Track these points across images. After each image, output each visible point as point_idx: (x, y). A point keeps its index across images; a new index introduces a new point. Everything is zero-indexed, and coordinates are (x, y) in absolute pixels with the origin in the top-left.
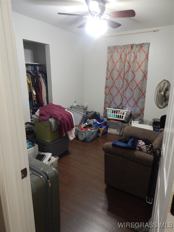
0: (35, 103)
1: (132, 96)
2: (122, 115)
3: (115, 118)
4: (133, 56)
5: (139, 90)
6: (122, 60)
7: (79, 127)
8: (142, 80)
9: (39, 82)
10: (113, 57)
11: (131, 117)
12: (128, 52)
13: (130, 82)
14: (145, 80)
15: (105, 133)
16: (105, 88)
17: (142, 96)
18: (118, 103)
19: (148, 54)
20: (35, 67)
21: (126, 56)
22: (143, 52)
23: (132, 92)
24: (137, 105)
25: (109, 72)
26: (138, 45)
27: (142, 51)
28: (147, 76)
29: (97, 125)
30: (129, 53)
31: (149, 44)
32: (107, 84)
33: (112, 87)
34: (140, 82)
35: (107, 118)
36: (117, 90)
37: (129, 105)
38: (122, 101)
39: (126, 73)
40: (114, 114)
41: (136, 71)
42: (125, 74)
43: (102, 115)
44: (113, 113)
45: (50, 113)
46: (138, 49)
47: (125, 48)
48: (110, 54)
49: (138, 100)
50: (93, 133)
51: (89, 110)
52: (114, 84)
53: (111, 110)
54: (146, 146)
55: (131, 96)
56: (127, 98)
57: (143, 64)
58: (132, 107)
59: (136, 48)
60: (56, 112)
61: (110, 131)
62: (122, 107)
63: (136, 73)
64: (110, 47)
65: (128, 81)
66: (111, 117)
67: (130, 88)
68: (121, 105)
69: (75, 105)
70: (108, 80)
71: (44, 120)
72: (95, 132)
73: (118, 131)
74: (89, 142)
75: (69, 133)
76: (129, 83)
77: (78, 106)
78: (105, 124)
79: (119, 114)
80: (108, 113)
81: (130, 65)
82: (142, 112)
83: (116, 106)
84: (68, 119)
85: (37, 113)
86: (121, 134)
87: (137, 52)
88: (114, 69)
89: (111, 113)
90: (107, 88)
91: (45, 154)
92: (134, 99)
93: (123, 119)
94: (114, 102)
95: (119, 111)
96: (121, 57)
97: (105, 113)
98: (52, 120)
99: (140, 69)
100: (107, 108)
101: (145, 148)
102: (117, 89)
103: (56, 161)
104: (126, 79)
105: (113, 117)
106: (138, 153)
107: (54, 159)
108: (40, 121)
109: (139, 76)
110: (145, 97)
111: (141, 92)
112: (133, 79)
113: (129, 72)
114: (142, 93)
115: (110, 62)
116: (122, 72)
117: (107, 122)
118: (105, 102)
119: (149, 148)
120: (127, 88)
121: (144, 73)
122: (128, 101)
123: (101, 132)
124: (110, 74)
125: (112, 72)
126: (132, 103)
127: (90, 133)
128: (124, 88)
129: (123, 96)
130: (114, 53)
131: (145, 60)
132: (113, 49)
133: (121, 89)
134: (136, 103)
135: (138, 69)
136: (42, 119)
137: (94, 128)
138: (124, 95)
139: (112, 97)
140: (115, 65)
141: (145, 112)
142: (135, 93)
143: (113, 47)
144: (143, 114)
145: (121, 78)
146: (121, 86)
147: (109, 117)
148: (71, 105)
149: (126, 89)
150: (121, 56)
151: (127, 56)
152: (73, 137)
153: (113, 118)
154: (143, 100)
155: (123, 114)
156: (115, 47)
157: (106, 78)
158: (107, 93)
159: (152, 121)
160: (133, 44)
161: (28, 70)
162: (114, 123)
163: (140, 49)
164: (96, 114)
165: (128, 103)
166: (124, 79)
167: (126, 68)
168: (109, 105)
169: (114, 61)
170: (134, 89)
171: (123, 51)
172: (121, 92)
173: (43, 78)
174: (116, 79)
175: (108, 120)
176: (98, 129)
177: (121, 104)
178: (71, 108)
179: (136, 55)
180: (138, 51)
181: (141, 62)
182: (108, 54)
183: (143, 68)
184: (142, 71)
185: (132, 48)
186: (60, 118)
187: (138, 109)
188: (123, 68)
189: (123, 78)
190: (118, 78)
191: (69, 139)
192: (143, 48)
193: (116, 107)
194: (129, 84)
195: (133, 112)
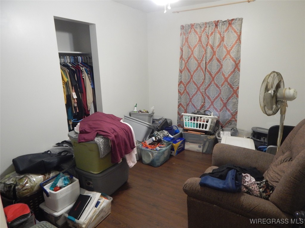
0: (76, 110)
1: (219, 96)
2: (205, 123)
3: (195, 128)
4: (218, 37)
5: (229, 87)
6: (203, 43)
7: (143, 143)
8: (232, 72)
9: (82, 80)
10: (189, 40)
11: (218, 126)
12: (210, 33)
13: (215, 75)
14: (237, 71)
15: (182, 150)
16: (179, 85)
17: (233, 94)
18: (198, 105)
19: (240, 34)
20: (76, 57)
21: (208, 37)
22: (233, 32)
23: (218, 89)
24: (226, 107)
25: (183, 62)
26: (225, 21)
27: (231, 30)
28: (240, 66)
29: (170, 140)
30: (212, 33)
31: (241, 20)
32: (181, 78)
33: (189, 82)
34: (229, 75)
35: (183, 127)
36: (196, 87)
37: (214, 107)
38: (205, 102)
39: (209, 62)
40: (193, 121)
41: (224, 59)
42: (207, 63)
43: (175, 123)
44: (191, 120)
45: (97, 128)
46: (225, 27)
47: (206, 27)
48: (184, 37)
49: (228, 101)
50: (163, 152)
51: (156, 116)
52: (192, 78)
53: (189, 116)
54: (258, 184)
55: (217, 95)
56: (211, 98)
57: (233, 49)
58: (219, 111)
59: (223, 26)
60: (106, 127)
61: (189, 146)
62: (205, 111)
63: (224, 62)
64: (184, 26)
65: (212, 74)
66: (189, 126)
67: (215, 83)
68: (203, 108)
69: (135, 110)
70: (183, 73)
71: (87, 141)
72: (167, 151)
73: (200, 147)
74: (158, 166)
75: (127, 156)
76: (213, 76)
77: (141, 111)
78: (181, 136)
79: (200, 122)
80: (184, 121)
81: (215, 50)
82: (235, 118)
83: (195, 109)
84: (125, 137)
85: (77, 129)
86: (204, 151)
87: (224, 32)
88: (190, 56)
89: (189, 120)
90: (182, 84)
91: (89, 195)
92: (221, 99)
93: (207, 129)
94: (192, 104)
95: (201, 117)
96: (200, 40)
97: (179, 120)
98: (99, 140)
99: (229, 56)
100: (183, 114)
101: (256, 189)
102: (196, 85)
103: (108, 204)
104: (208, 71)
105: (191, 127)
106: (246, 200)
107: (105, 202)
108: (80, 142)
109: (228, 66)
110: (237, 96)
111: (231, 89)
112: (219, 71)
113: (213, 60)
114: (234, 90)
115: (184, 47)
116: (202, 60)
117: (184, 133)
118: (180, 105)
119: (263, 187)
120: (211, 83)
121: (235, 61)
122: (212, 103)
123: (176, 149)
124: (186, 64)
125: (188, 61)
126: (218, 104)
127: (159, 153)
128: (206, 83)
129: (205, 96)
130: (191, 34)
131: (236, 42)
132: (188, 29)
133: (201, 85)
134: (225, 105)
135: (226, 56)
136: (84, 139)
137: (165, 144)
138: (206, 94)
139: (189, 96)
140: (192, 51)
141: (239, 117)
142: (222, 91)
143: (189, 26)
144: (236, 121)
145: (202, 69)
146: (202, 81)
147: (186, 126)
148: (130, 110)
149: (209, 85)
150: (200, 38)
151: (210, 38)
152: (133, 162)
153: (193, 128)
154: (235, 100)
155: (207, 122)
156: (192, 26)
157: (180, 70)
158: (182, 92)
159: (251, 131)
160: (218, 21)
161: (64, 62)
162: (193, 134)
163: (228, 27)
164: (167, 122)
165: (213, 106)
166: (206, 70)
167: (209, 55)
168: (185, 108)
169: (190, 46)
170: (222, 85)
171: (203, 31)
172: (202, 89)
173: (88, 74)
174: (195, 72)
175: (184, 131)
176: (170, 145)
177: (203, 106)
178: (130, 115)
179: (222, 36)
180: (226, 30)
181: (231, 45)
182: (182, 36)
183: (233, 54)
184: (232, 58)
185: (216, 26)
186: (113, 136)
187: (228, 113)
188: (204, 55)
189: (204, 70)
190: (197, 69)
191: (128, 165)
192: (233, 26)
193: (196, 112)
194: (213, 78)
195: (221, 118)
